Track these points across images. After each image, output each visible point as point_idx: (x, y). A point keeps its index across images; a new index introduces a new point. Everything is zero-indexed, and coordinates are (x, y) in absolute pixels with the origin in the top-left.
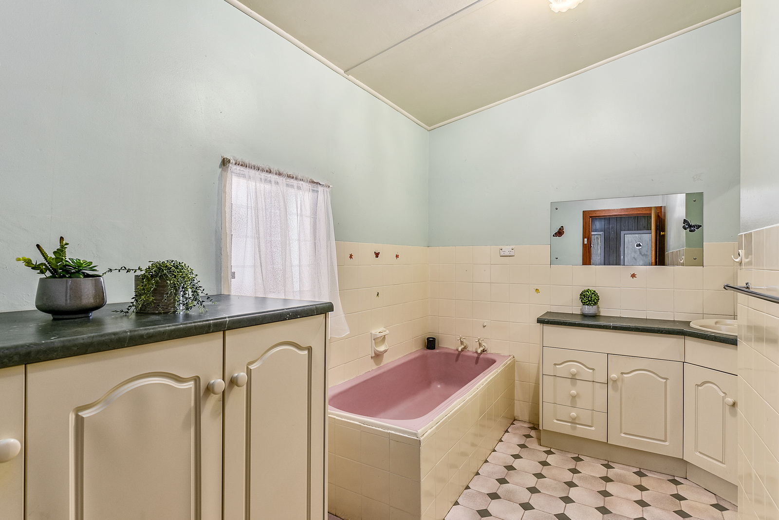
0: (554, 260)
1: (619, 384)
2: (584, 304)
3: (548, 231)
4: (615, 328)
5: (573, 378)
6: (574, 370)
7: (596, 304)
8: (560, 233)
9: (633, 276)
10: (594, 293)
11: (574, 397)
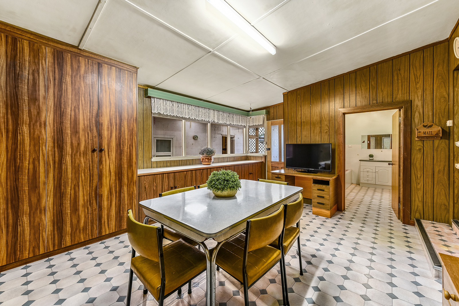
0: (362, 148)
1: (378, 172)
2: (370, 157)
3: (361, 142)
4: (377, 161)
5: (368, 172)
6: (368, 170)
7: (373, 157)
8: (364, 142)
9: (382, 151)
10: (373, 155)
11: (368, 175)
